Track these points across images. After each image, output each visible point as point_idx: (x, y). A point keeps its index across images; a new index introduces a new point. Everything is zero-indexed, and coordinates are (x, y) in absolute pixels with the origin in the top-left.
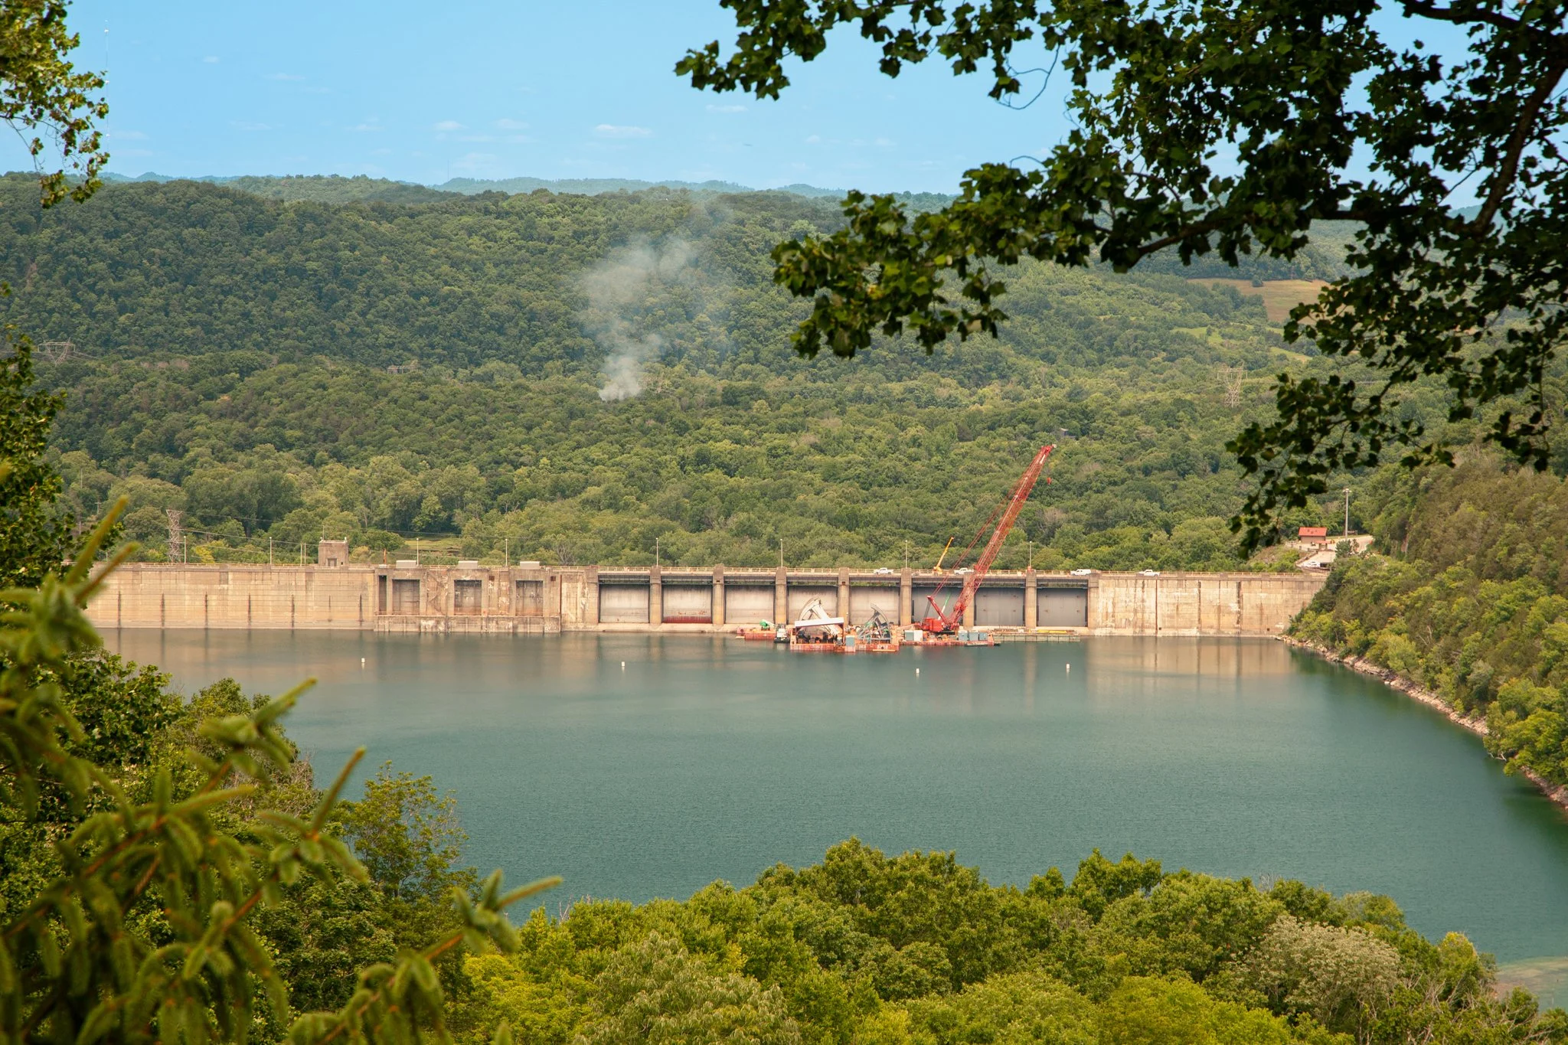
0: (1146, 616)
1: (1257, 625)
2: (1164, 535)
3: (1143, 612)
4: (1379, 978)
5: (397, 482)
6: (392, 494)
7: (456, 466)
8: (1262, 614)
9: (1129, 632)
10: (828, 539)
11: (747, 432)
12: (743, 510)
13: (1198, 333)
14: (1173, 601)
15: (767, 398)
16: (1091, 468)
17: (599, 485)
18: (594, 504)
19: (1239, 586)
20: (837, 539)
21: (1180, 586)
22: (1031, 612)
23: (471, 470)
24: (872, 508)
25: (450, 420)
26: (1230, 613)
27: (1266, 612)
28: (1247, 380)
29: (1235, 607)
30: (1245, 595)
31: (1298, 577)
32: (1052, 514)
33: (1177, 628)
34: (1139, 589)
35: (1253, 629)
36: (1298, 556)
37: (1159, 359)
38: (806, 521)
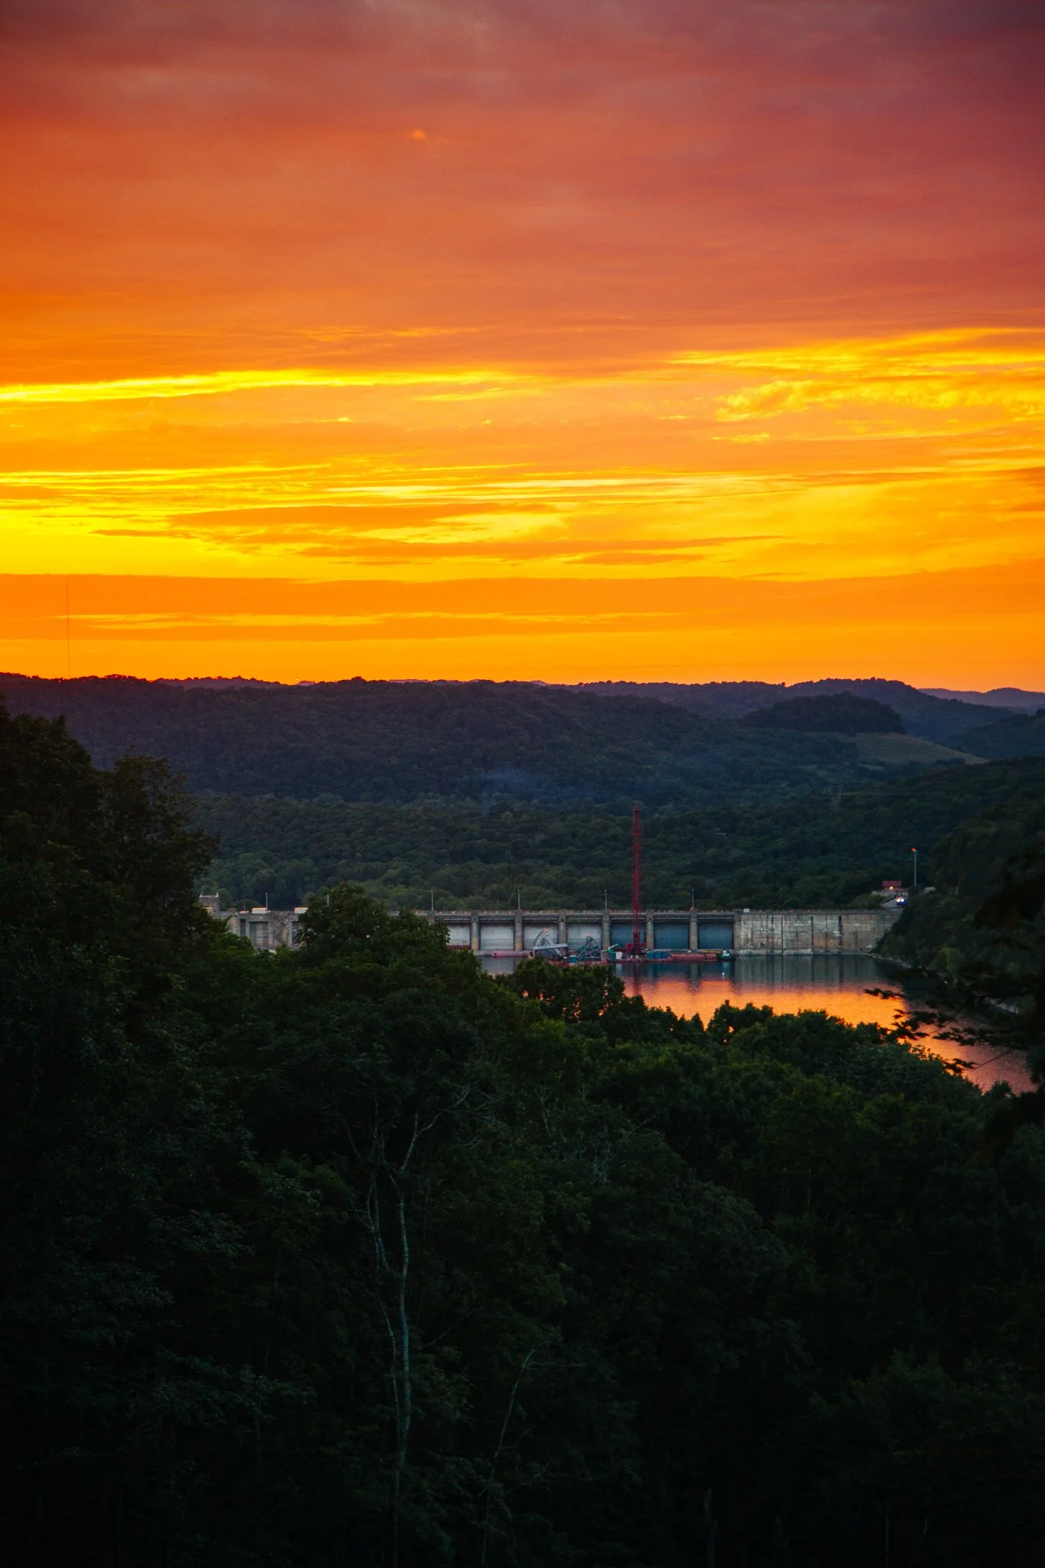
0: (775, 940)
1: (853, 947)
2: (787, 888)
3: (773, 938)
4: (935, 1079)
5: (257, 870)
6: (254, 879)
7: (299, 859)
8: (856, 938)
9: (763, 952)
10: (554, 900)
11: (498, 833)
12: (495, 882)
13: (811, 768)
14: (794, 930)
15: (512, 811)
16: (737, 853)
17: (395, 869)
18: (392, 881)
19: (840, 919)
20: (559, 900)
21: (798, 919)
22: (694, 939)
23: (308, 862)
24: (584, 880)
25: (294, 829)
26: (834, 938)
27: (860, 937)
28: (844, 794)
29: (837, 933)
30: (845, 925)
31: (882, 912)
32: (709, 882)
33: (798, 949)
34: (770, 922)
35: (850, 948)
36: (881, 899)
37: (783, 785)
38: (539, 888)
